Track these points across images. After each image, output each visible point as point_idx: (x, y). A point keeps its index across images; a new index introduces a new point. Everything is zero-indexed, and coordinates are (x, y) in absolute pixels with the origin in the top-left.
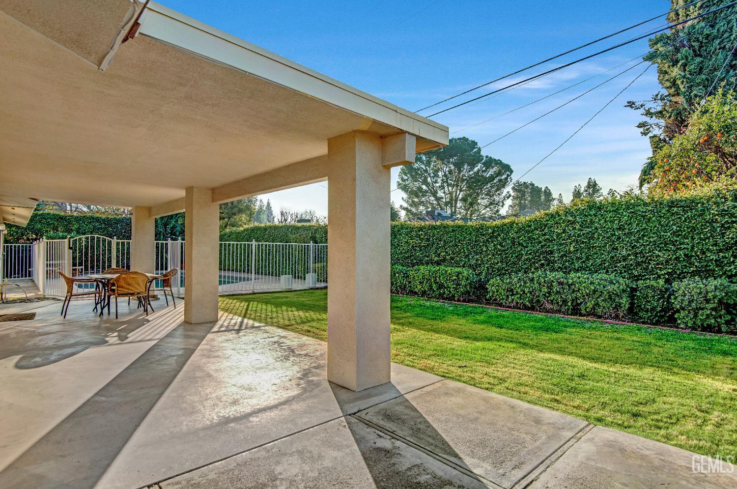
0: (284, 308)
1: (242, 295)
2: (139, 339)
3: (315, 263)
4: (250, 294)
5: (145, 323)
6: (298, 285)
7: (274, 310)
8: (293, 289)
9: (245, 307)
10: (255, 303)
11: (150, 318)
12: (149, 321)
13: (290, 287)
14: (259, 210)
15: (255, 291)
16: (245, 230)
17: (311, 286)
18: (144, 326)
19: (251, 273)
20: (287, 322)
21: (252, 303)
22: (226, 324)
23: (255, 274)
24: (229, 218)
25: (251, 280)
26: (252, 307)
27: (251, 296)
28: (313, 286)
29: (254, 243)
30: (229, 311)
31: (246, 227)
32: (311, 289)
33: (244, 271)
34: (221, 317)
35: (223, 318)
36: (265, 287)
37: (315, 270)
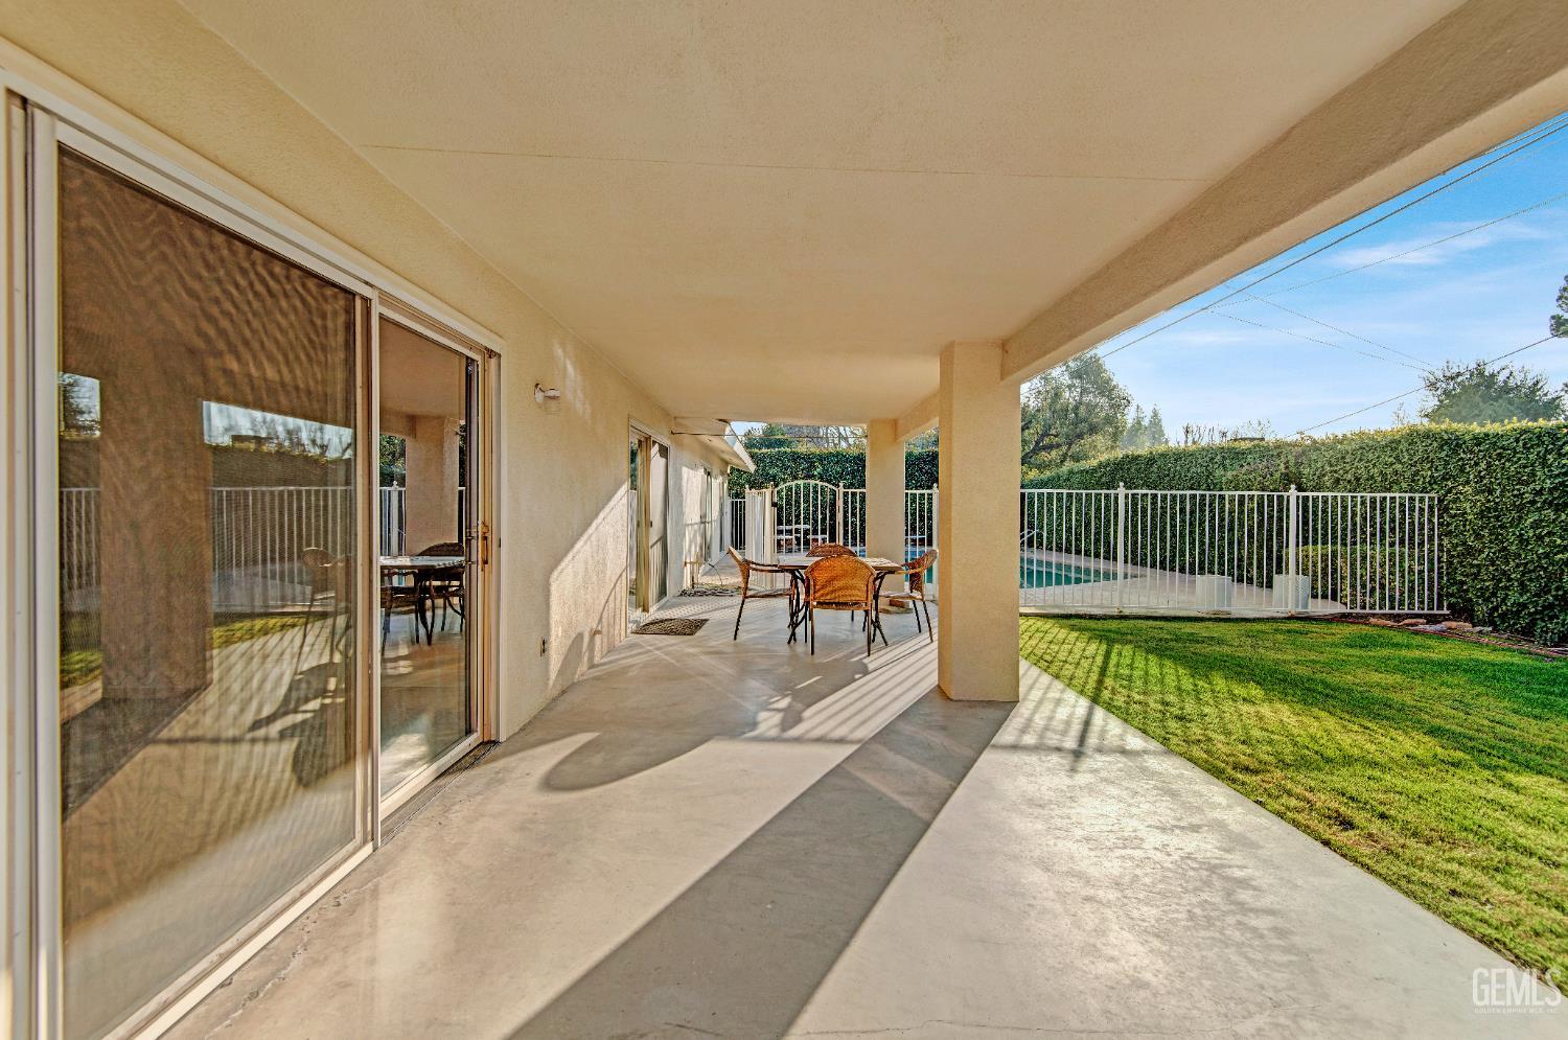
0: (1220, 683)
1: (1092, 617)
2: (817, 733)
3: (1306, 543)
4: (1112, 617)
5: (857, 676)
6: (1246, 602)
7: (1187, 683)
8: (1236, 614)
9: (1099, 660)
10: (1127, 650)
11: (872, 663)
12: (866, 672)
13: (1226, 609)
14: (1134, 426)
15: (1127, 612)
16: (1100, 465)
17: (1292, 608)
18: (854, 686)
19: (1115, 559)
20: (1242, 754)
21: (1117, 647)
22: (1039, 721)
23: (1126, 562)
24: (1070, 445)
25: (1115, 577)
26: (1118, 665)
27: (1114, 625)
28: (1300, 610)
29: (1121, 491)
30: (1054, 669)
31: (1104, 457)
32: (1291, 618)
33: (1097, 555)
34: (1031, 688)
35: (1036, 695)
36: (1153, 602)
37: (1306, 566)
